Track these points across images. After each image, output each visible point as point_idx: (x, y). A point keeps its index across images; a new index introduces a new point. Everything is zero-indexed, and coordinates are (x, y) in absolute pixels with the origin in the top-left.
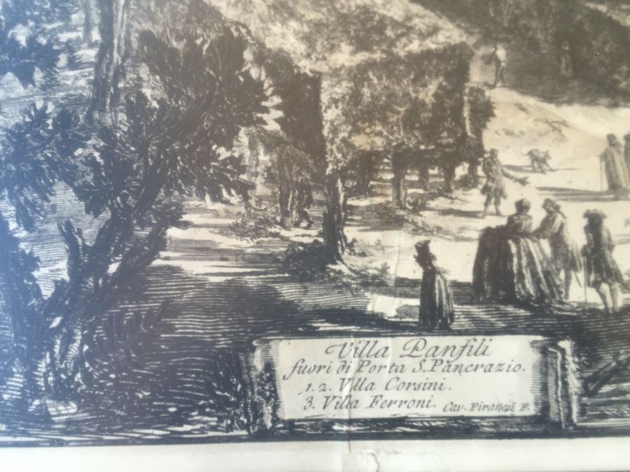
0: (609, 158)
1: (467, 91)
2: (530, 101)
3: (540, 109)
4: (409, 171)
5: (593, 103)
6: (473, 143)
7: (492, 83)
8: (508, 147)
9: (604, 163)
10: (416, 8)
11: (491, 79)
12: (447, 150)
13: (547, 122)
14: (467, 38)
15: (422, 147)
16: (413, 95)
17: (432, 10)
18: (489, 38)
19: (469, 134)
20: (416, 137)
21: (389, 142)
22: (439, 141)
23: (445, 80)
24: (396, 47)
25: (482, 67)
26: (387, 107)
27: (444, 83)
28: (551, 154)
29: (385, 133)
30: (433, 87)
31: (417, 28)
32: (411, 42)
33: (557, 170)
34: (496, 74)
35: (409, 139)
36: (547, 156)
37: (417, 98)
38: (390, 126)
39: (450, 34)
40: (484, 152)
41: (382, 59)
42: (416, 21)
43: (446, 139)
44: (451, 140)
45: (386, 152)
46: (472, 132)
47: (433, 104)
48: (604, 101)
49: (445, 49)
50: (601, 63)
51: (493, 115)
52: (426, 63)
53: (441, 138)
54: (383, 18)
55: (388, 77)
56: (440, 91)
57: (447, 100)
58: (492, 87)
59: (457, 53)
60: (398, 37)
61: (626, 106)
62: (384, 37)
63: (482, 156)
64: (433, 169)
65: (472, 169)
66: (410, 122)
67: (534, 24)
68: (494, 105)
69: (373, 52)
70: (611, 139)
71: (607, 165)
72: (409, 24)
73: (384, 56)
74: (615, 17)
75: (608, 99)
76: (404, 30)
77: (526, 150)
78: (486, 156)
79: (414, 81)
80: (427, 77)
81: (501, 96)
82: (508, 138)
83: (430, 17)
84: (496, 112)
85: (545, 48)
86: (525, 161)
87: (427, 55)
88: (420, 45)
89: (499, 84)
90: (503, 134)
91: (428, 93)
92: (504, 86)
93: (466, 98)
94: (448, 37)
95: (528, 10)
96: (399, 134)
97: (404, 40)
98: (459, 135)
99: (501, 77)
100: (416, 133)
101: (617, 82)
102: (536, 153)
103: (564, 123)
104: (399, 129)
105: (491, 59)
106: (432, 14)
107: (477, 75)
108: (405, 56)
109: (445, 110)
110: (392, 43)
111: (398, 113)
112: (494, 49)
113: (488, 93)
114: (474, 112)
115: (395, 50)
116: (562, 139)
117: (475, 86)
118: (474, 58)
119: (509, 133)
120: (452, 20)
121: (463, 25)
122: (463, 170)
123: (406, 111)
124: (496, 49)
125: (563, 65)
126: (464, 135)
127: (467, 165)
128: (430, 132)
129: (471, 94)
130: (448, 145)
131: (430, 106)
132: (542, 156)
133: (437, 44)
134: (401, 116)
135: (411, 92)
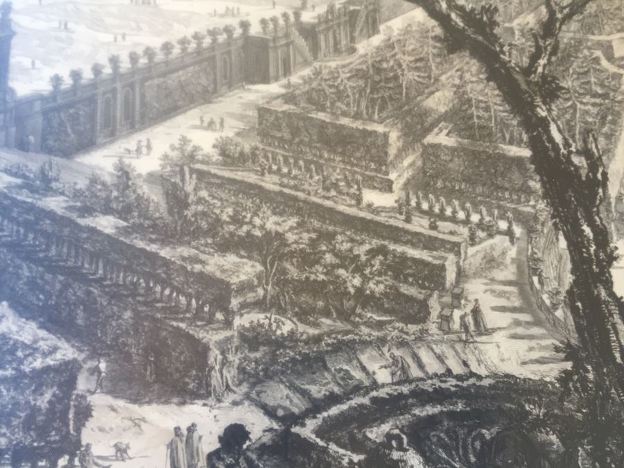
0: (174, 446)
1: (74, 397)
2: (120, 403)
3: (127, 409)
4: (23, 464)
5: (167, 402)
6: (74, 439)
7: (93, 390)
8: (99, 442)
9: (169, 451)
10: (42, 333)
11: (92, 386)
12: (53, 446)
13: (131, 419)
14: (78, 355)
15: (35, 444)
16: (33, 403)
17: (54, 334)
18: (95, 354)
19: (72, 432)
20: (31, 436)
21: (11, 441)
22: (48, 439)
23: (58, 390)
24: (23, 365)
25: (86, 377)
26: (12, 414)
27: (57, 392)
28: (130, 445)
29: (8, 435)
30: (48, 396)
31: (41, 348)
32: (35, 360)
33: (134, 458)
34: (97, 383)
35: (26, 438)
36: (128, 447)
37: (35, 405)
38: (12, 428)
39: (67, 351)
40: (82, 446)
41: (12, 374)
42: (41, 343)
43: (54, 436)
44: (57, 438)
45: (8, 449)
46: (74, 430)
47: (47, 408)
48: (175, 400)
49: (61, 365)
50: (177, 369)
51: (91, 416)
52: (45, 376)
53: (50, 436)
54: (16, 342)
55: (15, 389)
56: (53, 399)
57: (57, 405)
58: (93, 393)
59: (69, 367)
60: (26, 356)
61: (191, 403)
62: (15, 357)
63: (79, 449)
64: (42, 461)
65: (71, 461)
66: (27, 425)
67: (130, 341)
68: (93, 408)
69: (6, 369)
70: (177, 429)
71: (172, 452)
72: (35, 346)
73: (14, 372)
74: (191, 332)
75: (180, 398)
76: (31, 351)
77: (113, 442)
78: (83, 449)
79: (34, 392)
80: (44, 388)
81: (99, 400)
82: (101, 433)
83: (52, 340)
84: (94, 413)
85: (136, 359)
86: (112, 452)
87: (47, 369)
88: (42, 362)
89: (98, 391)
90: (97, 430)
91: (43, 401)
92: (102, 392)
93: (72, 403)
94: (64, 355)
95: (127, 329)
96: (19, 434)
97: (30, 359)
98: (64, 433)
99: (101, 385)
100: (32, 433)
101: (188, 384)
102: (119, 445)
103: (144, 420)
104: (19, 431)
105: (95, 370)
106: (54, 337)
107: (82, 384)
108: (30, 372)
109: (55, 413)
110: (21, 362)
111: (20, 417)
112: (97, 363)
113: (89, 398)
114: (76, 414)
115: (22, 367)
116: (141, 432)
117: (80, 393)
118: (82, 371)
119: (101, 430)
120: (68, 341)
121: (76, 344)
122: (64, 461)
123: (26, 415)
124: (99, 362)
125: (148, 373)
126: (68, 432)
127: (67, 457)
128: (43, 432)
129: (76, 400)
130: (55, 442)
131: (44, 411)
132: (124, 447)
133: (55, 360)
134: (21, 420)
135: (31, 400)
